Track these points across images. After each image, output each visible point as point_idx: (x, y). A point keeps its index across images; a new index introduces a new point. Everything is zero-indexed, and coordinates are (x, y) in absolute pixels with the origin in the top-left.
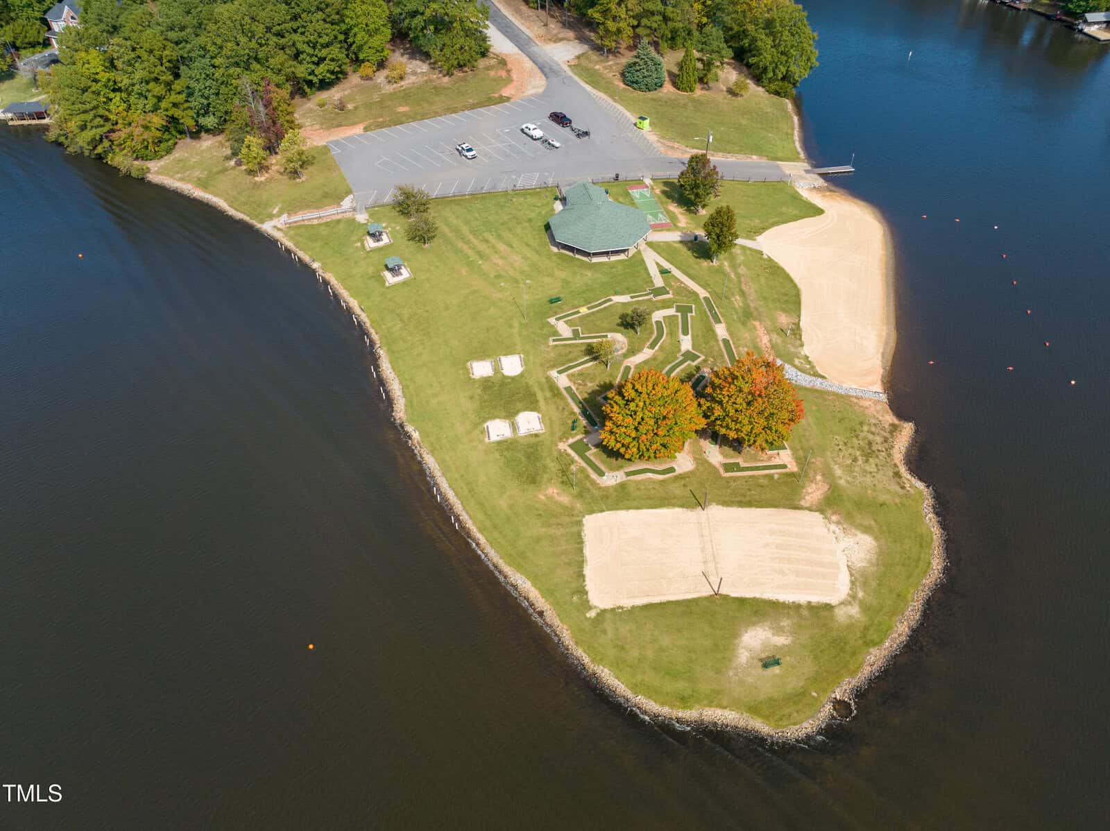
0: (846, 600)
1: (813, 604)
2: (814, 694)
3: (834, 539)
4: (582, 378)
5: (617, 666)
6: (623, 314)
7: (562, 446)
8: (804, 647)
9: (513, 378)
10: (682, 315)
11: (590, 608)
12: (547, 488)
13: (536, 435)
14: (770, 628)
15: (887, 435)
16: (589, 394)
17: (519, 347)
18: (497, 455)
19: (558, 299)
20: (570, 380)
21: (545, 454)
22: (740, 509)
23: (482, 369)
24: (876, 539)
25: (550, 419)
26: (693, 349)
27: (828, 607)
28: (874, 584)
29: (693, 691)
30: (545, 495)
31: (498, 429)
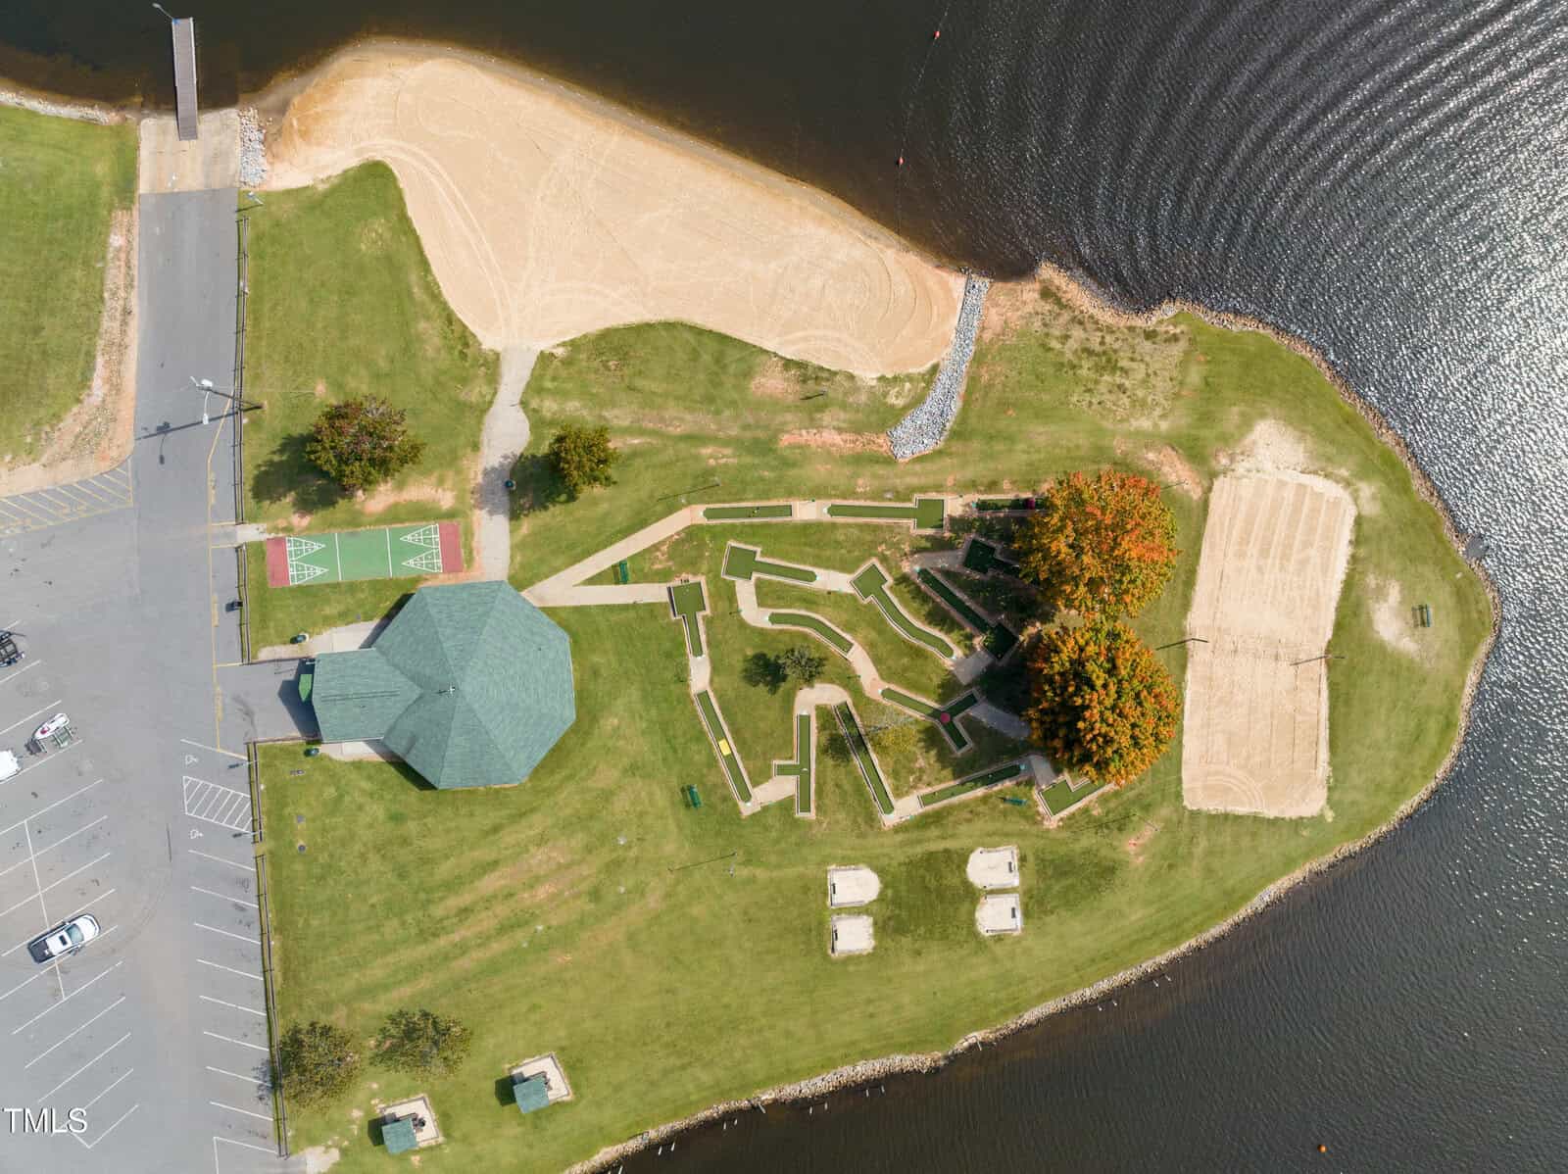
0: (1351, 494)
1: (1353, 538)
2: (1459, 576)
3: (1259, 475)
4: (903, 773)
5: (1398, 793)
6: (745, 677)
7: (1053, 822)
8: (1405, 569)
9: (885, 885)
10: (758, 571)
11: (1322, 816)
12: (1127, 853)
13: (1023, 859)
14: (1377, 601)
15: (1066, 316)
16: (944, 768)
17: (811, 870)
18: (1051, 919)
19: (688, 790)
20: (907, 793)
21: (1063, 850)
22: (1197, 588)
23: (854, 936)
24: (1263, 415)
25: (989, 835)
26: (851, 572)
27: (1359, 521)
28: (1331, 450)
29: (1441, 713)
30: (1137, 855)
31: (996, 916)
